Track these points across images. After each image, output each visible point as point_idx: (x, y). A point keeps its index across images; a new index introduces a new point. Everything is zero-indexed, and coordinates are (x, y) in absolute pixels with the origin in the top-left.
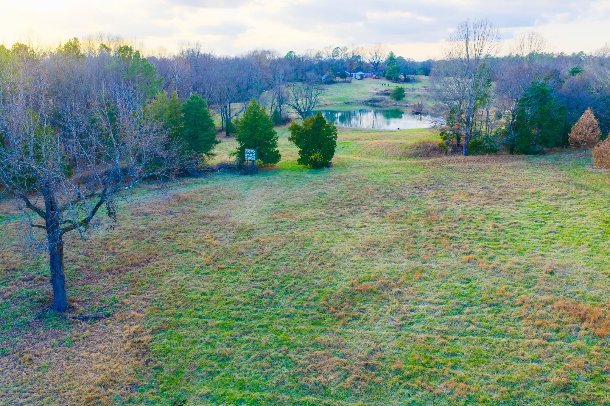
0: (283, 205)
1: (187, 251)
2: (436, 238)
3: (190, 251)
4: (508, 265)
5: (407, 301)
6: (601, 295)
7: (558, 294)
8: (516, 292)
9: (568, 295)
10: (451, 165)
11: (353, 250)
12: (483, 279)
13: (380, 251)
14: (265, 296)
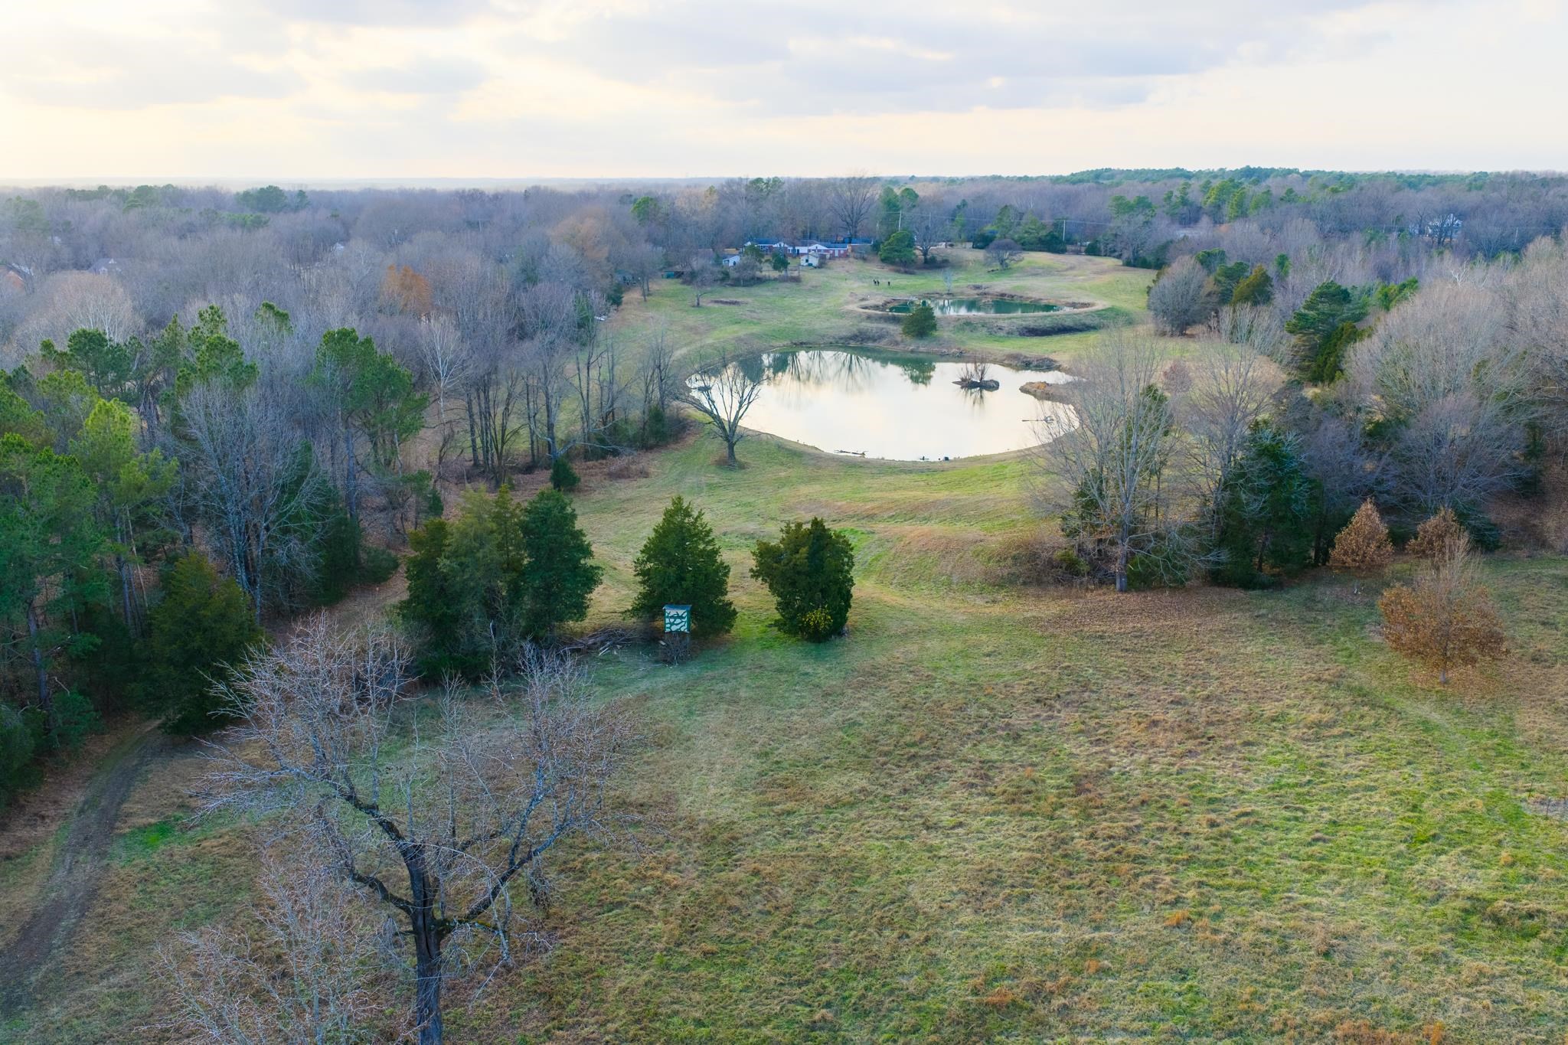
0: (777, 762)
1: (620, 904)
2: (1107, 860)
3: (626, 903)
4: (1249, 935)
5: (1084, 1027)
6: (1413, 1005)
7: (1341, 1004)
8: (1270, 1001)
9: (1359, 1006)
10: (1098, 627)
11: (955, 894)
12: (1210, 971)
13: (1008, 899)
14: (819, 1024)
